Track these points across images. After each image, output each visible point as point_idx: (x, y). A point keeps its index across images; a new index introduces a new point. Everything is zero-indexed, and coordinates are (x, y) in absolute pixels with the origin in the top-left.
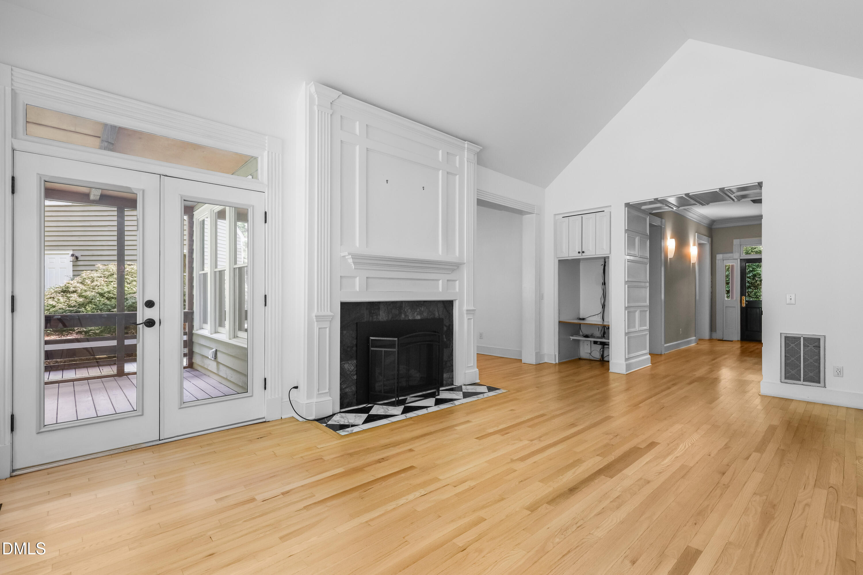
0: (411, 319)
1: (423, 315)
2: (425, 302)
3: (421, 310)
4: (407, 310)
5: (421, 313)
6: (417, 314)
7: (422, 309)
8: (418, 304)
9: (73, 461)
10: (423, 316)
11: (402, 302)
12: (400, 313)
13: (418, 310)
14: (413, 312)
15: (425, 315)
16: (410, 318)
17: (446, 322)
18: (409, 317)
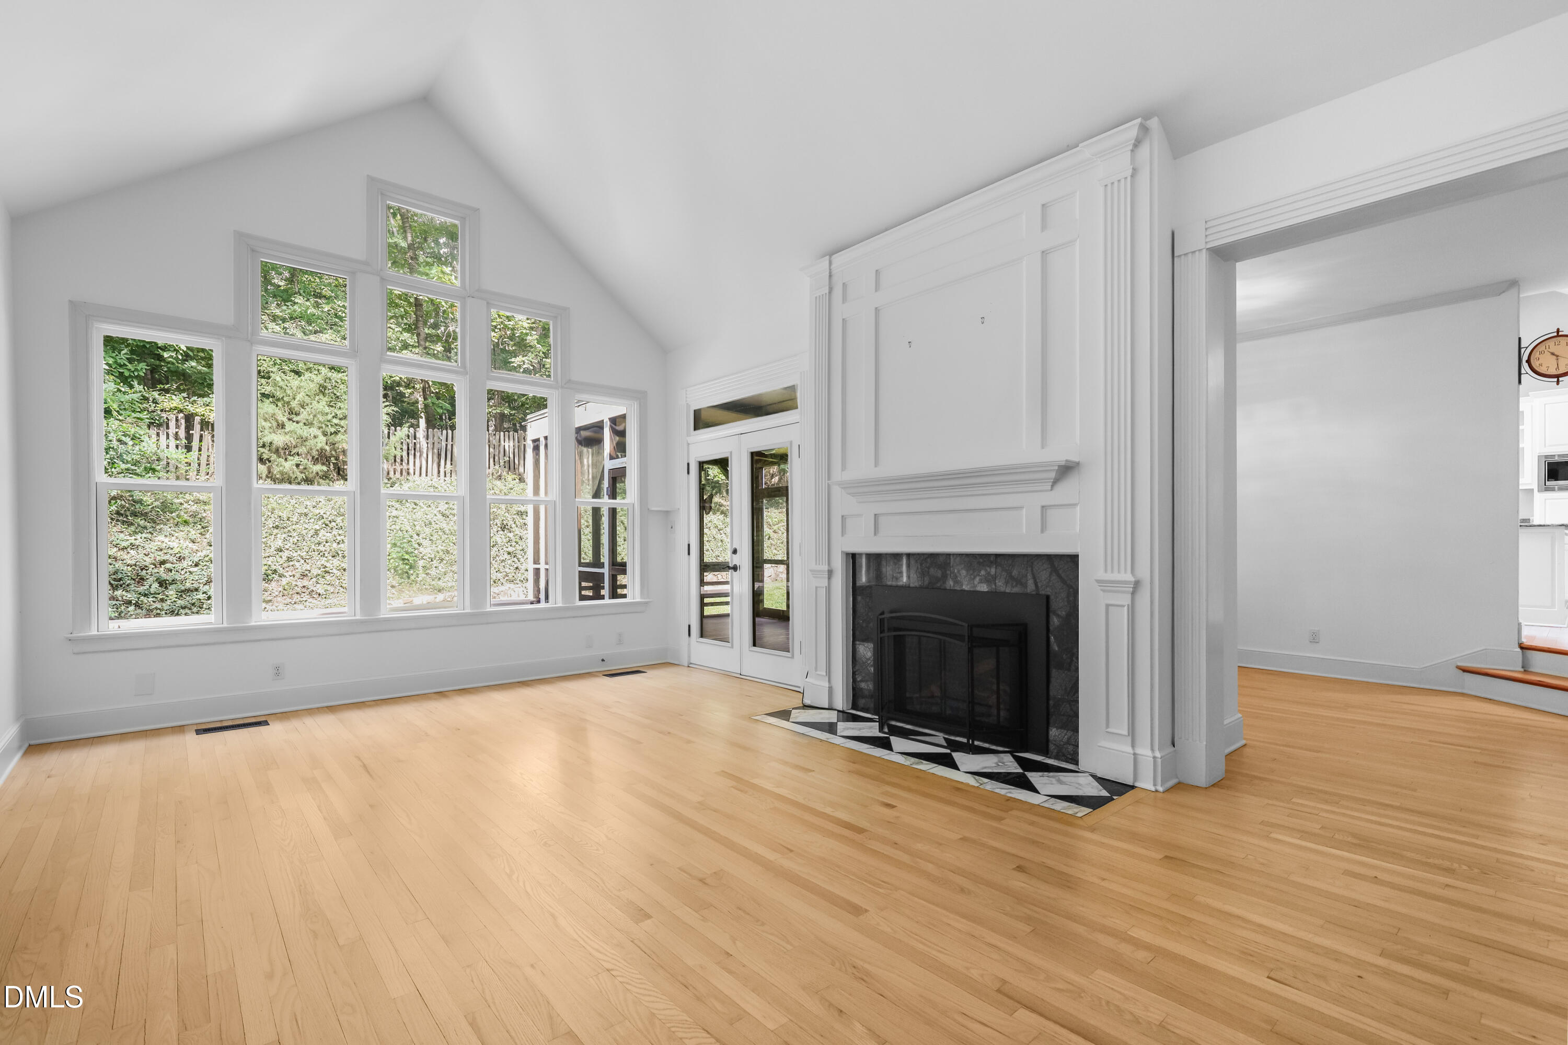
0: (966, 589)
1: (995, 584)
2: (997, 556)
3: (989, 573)
4: (959, 571)
5: (990, 580)
6: (981, 582)
7: (993, 571)
8: (981, 560)
9: (706, 669)
10: (994, 586)
11: (948, 555)
12: (945, 577)
13: (983, 573)
14: (972, 577)
15: (1000, 584)
16: (965, 587)
17: (1059, 604)
18: (962, 585)
